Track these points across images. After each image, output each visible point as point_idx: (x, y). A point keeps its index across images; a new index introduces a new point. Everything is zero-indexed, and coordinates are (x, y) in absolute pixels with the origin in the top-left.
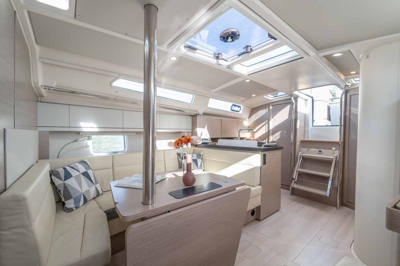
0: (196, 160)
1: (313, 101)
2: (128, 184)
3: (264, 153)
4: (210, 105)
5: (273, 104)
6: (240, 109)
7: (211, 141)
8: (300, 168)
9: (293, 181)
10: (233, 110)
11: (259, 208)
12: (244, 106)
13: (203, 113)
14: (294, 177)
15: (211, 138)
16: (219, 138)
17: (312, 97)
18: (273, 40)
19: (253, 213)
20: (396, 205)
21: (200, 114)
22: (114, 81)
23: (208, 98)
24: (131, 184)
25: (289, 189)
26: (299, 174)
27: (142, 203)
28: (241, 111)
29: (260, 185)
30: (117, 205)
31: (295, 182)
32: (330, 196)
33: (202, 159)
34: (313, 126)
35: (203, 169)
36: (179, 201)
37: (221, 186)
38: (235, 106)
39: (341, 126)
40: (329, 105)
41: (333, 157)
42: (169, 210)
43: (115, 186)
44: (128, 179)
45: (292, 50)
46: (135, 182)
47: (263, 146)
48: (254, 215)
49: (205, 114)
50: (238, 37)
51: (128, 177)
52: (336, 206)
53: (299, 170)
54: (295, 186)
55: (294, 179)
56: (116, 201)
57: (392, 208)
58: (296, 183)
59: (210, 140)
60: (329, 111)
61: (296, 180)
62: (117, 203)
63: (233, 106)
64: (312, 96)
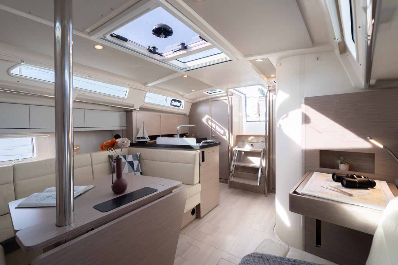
0: (132, 162)
1: (246, 97)
2: (37, 202)
3: (203, 150)
4: (147, 100)
5: (211, 100)
6: (181, 104)
7: (150, 140)
8: (236, 162)
9: (231, 174)
10: (173, 105)
11: (198, 206)
12: (185, 101)
13: (139, 109)
14: (231, 170)
15: (149, 136)
16: (158, 136)
17: (245, 95)
18: (204, 41)
19: (193, 212)
20: (296, 191)
21: (136, 110)
22: (13, 67)
23: (146, 92)
24: (42, 202)
25: (227, 183)
26: (235, 168)
27: (56, 225)
28: (182, 106)
29: (199, 183)
30: (17, 234)
31: (232, 175)
32: (260, 185)
33: (139, 160)
34: (246, 122)
35: (141, 171)
36: (106, 215)
37: (157, 191)
38: (175, 100)
39: (266, 121)
40: (259, 102)
41: (261, 150)
42: (92, 228)
43: (16, 207)
44: (36, 196)
45: (221, 52)
46: (47, 199)
47: (201, 143)
48: (194, 215)
49: (142, 109)
50: (171, 34)
51: (37, 193)
52: (265, 194)
53: (236, 163)
54: (233, 179)
55: (231, 172)
56: (16, 228)
57: (292, 193)
58: (234, 176)
59: (148, 139)
60: (259, 107)
61: (233, 173)
62: (19, 230)
63: (173, 101)
64: (245, 93)
